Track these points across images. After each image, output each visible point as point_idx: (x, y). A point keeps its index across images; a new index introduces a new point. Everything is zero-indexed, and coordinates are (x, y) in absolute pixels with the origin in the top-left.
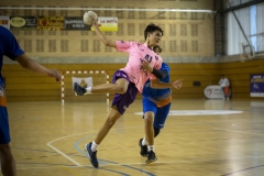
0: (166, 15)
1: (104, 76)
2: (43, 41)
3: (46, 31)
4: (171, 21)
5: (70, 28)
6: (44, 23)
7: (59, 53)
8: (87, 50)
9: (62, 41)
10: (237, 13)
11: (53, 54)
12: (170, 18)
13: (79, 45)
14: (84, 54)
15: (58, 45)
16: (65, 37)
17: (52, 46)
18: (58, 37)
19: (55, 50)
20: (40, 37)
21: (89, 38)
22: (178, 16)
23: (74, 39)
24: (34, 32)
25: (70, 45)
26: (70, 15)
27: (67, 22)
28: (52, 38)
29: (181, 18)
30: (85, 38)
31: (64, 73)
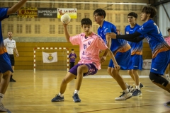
0: (113, 7)
1: (65, 51)
2: (21, 26)
3: (24, 18)
4: (117, 12)
5: (41, 16)
6: (23, 13)
7: (33, 34)
8: (54, 32)
9: (36, 26)
10: (165, 5)
11: (29, 35)
12: (116, 10)
13: (48, 29)
14: (52, 35)
15: (33, 28)
16: (38, 23)
17: (28, 29)
18: (33, 23)
19: (30, 32)
20: (19, 23)
21: (56, 23)
22: (122, 8)
23: (45, 24)
24: (15, 18)
25: (41, 28)
26: (41, 7)
27: (39, 12)
28: (28, 23)
29: (124, 10)
30: (53, 23)
31: (36, 48)
